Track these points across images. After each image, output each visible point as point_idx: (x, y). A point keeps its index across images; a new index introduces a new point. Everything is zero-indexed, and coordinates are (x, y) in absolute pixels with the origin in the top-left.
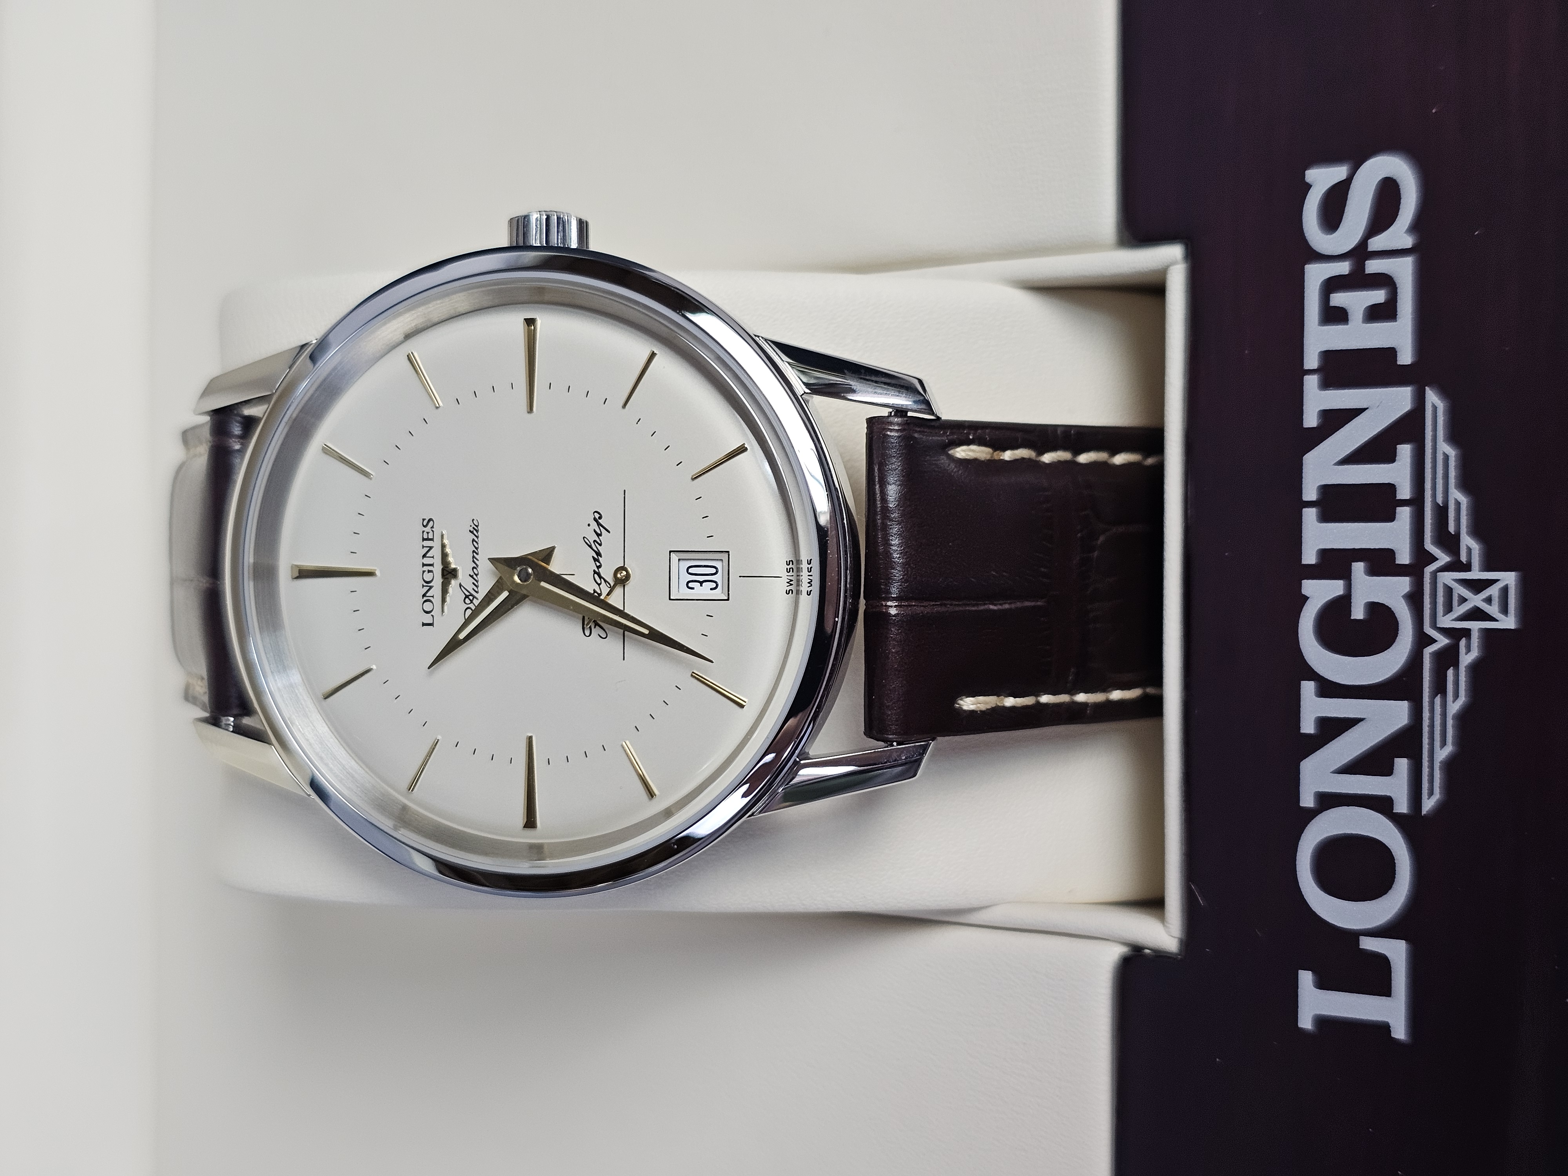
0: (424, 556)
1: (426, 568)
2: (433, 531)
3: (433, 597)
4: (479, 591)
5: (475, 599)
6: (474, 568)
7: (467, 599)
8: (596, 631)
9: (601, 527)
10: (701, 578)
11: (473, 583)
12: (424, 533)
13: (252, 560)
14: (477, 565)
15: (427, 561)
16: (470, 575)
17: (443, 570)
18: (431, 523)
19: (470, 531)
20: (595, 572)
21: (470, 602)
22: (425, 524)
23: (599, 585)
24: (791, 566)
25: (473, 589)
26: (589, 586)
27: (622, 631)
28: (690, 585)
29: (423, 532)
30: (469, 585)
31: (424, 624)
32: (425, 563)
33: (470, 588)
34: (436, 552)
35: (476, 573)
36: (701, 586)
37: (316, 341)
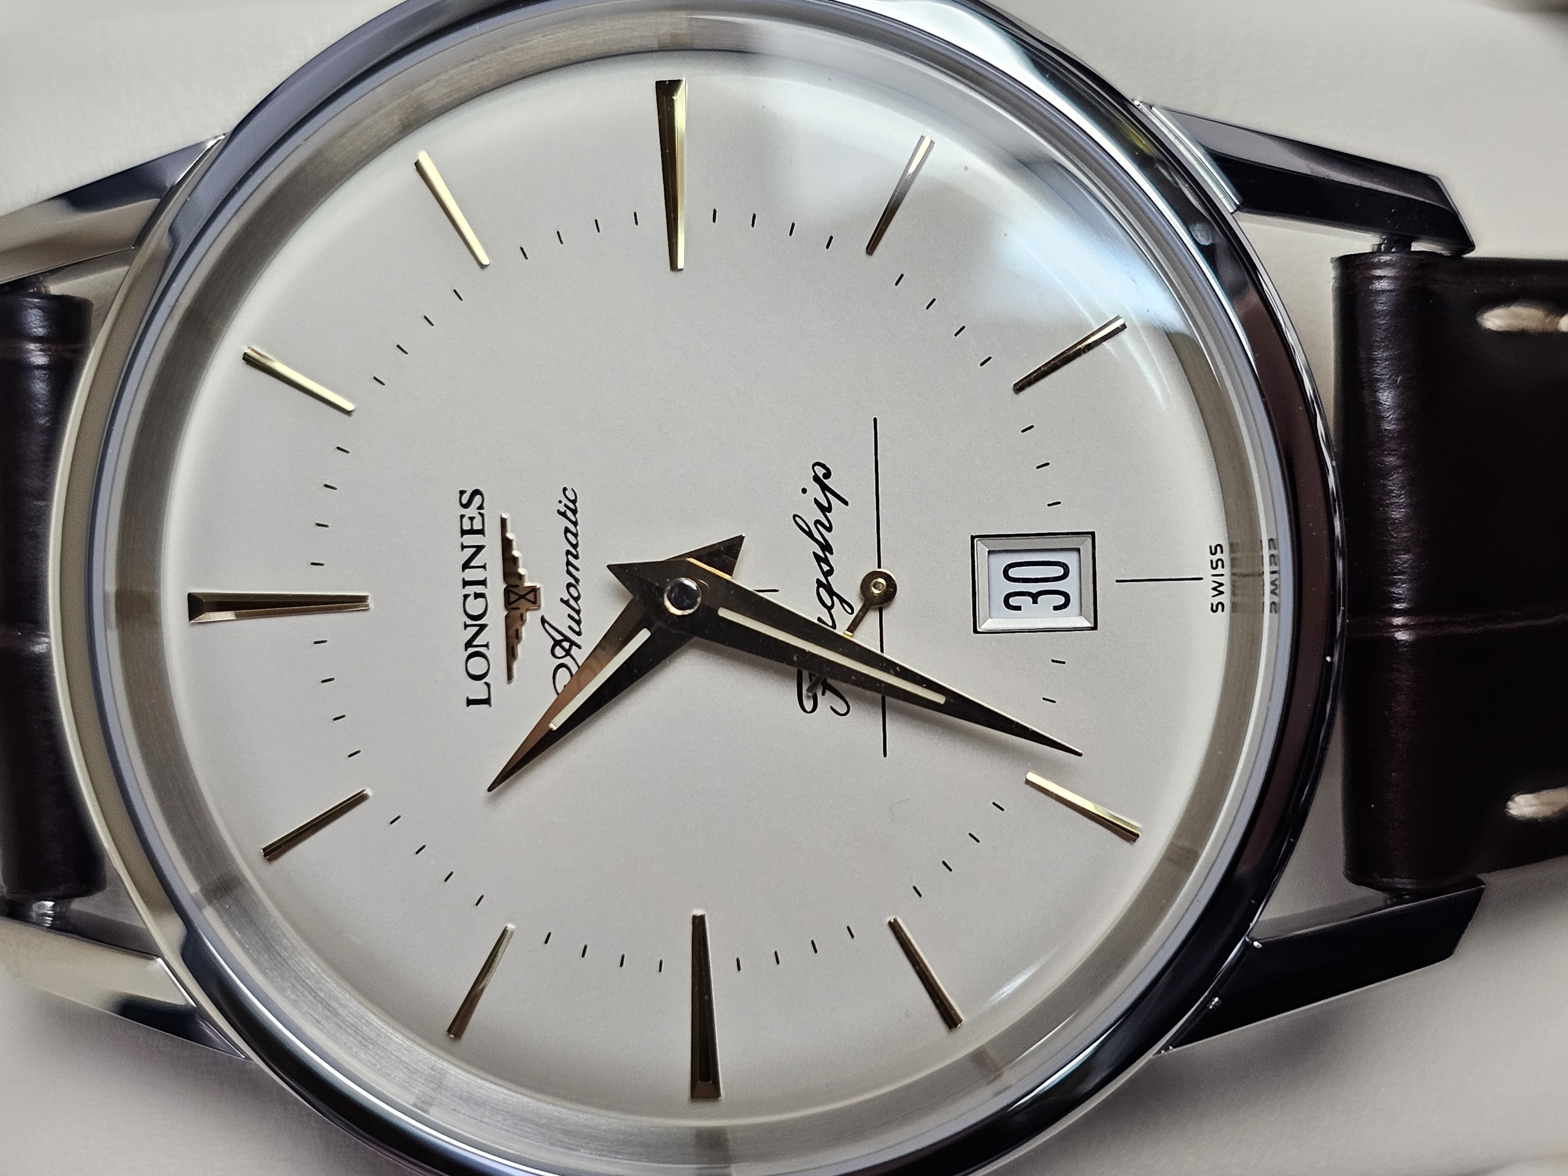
0: (466, 566)
1: (471, 590)
2: (482, 515)
3: (487, 646)
4: (582, 631)
5: (574, 647)
6: (569, 585)
7: (558, 648)
8: (826, 701)
9: (828, 494)
10: (1034, 588)
11: (570, 616)
12: (464, 520)
13: (111, 587)
14: (577, 580)
15: (471, 575)
16: (562, 600)
17: (507, 592)
18: (477, 499)
19: (559, 512)
20: (819, 583)
21: (564, 653)
22: (465, 500)
23: (829, 609)
24: (1219, 555)
25: (570, 628)
26: (812, 611)
27: (880, 696)
28: (1013, 601)
29: (462, 516)
30: (561, 619)
31: (470, 702)
32: (466, 579)
33: (563, 624)
34: (492, 556)
35: (575, 595)
36: (1035, 602)
37: (223, 137)
